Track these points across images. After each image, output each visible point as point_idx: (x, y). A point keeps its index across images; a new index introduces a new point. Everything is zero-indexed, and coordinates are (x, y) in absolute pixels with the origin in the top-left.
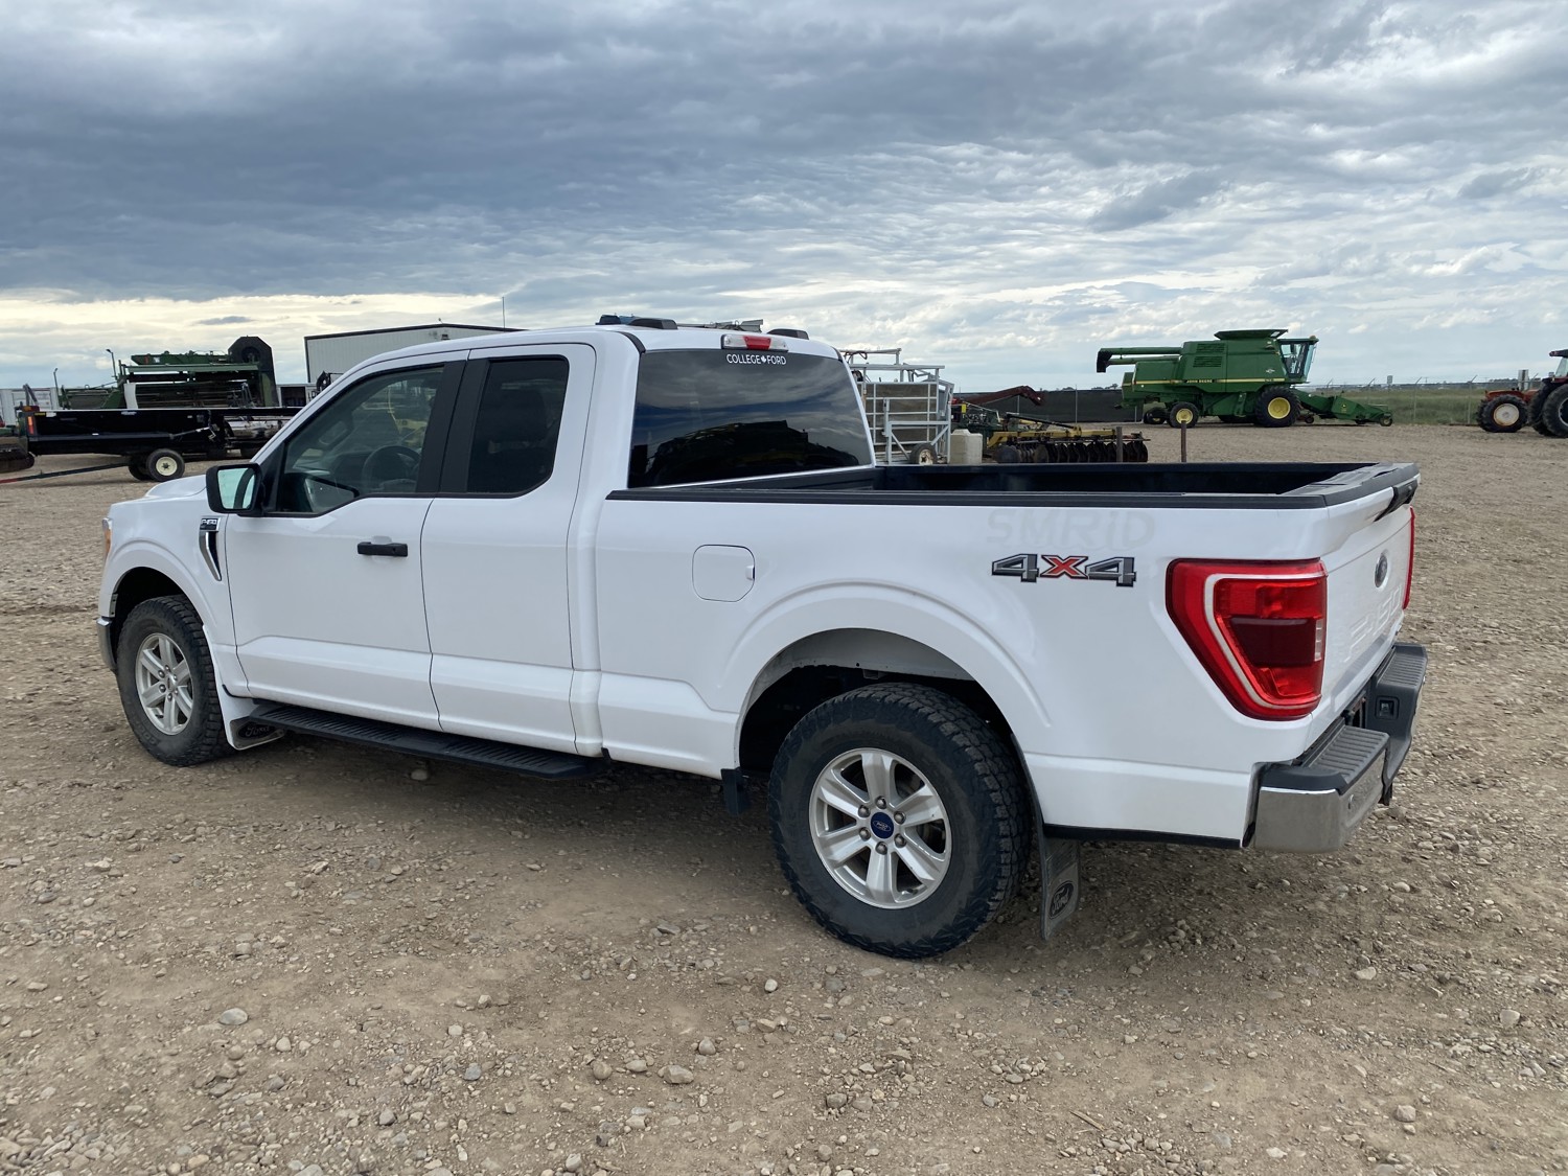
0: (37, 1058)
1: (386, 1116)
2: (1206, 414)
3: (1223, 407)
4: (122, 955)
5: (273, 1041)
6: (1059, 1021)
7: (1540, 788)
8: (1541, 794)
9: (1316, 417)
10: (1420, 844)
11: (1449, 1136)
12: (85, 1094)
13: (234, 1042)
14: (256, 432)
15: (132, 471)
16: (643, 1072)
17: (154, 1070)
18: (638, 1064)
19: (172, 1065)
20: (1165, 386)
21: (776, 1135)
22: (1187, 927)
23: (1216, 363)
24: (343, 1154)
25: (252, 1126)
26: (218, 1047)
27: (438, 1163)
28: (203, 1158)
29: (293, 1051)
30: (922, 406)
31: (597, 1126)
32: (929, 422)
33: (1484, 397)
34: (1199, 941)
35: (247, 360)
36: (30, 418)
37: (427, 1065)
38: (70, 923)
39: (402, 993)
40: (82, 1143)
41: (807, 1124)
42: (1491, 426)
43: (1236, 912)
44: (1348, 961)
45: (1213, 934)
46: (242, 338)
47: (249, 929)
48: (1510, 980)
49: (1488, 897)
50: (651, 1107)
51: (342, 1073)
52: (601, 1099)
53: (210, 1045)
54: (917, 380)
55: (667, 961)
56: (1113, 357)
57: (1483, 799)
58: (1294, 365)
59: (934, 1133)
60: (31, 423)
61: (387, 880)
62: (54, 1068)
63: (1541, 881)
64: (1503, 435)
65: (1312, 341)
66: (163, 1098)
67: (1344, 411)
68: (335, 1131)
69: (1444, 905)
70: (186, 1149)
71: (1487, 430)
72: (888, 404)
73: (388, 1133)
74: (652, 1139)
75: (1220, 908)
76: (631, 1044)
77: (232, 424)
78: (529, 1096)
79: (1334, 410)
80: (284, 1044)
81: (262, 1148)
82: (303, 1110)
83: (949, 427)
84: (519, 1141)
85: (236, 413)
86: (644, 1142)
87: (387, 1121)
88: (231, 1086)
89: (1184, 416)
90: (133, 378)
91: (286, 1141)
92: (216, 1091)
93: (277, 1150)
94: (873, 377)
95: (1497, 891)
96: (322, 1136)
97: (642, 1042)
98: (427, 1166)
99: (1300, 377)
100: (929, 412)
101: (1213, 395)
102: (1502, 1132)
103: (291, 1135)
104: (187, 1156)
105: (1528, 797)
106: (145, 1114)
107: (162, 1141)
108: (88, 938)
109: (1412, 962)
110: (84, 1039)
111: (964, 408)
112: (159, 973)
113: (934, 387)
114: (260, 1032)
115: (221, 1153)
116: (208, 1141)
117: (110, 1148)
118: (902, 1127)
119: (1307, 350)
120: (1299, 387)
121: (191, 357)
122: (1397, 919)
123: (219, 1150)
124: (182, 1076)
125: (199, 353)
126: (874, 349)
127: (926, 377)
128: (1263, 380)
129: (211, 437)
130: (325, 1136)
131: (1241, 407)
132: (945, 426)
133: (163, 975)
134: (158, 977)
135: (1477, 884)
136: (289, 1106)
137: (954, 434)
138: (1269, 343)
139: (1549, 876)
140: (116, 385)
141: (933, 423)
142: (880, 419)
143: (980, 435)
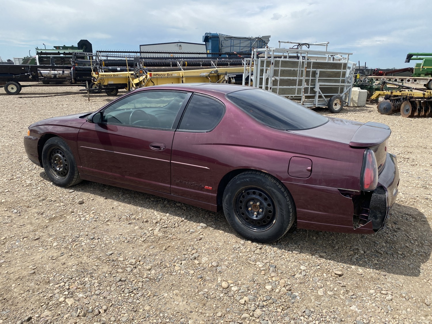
14: (53, 76)
30: (337, 75)
32: (340, 84)
56: (414, 57)
72: (318, 73)
113: (345, 65)
127: (341, 59)
129: (30, 77)
132: (349, 86)
137: (354, 89)
141: (343, 84)
142: (313, 81)
143: (366, 91)
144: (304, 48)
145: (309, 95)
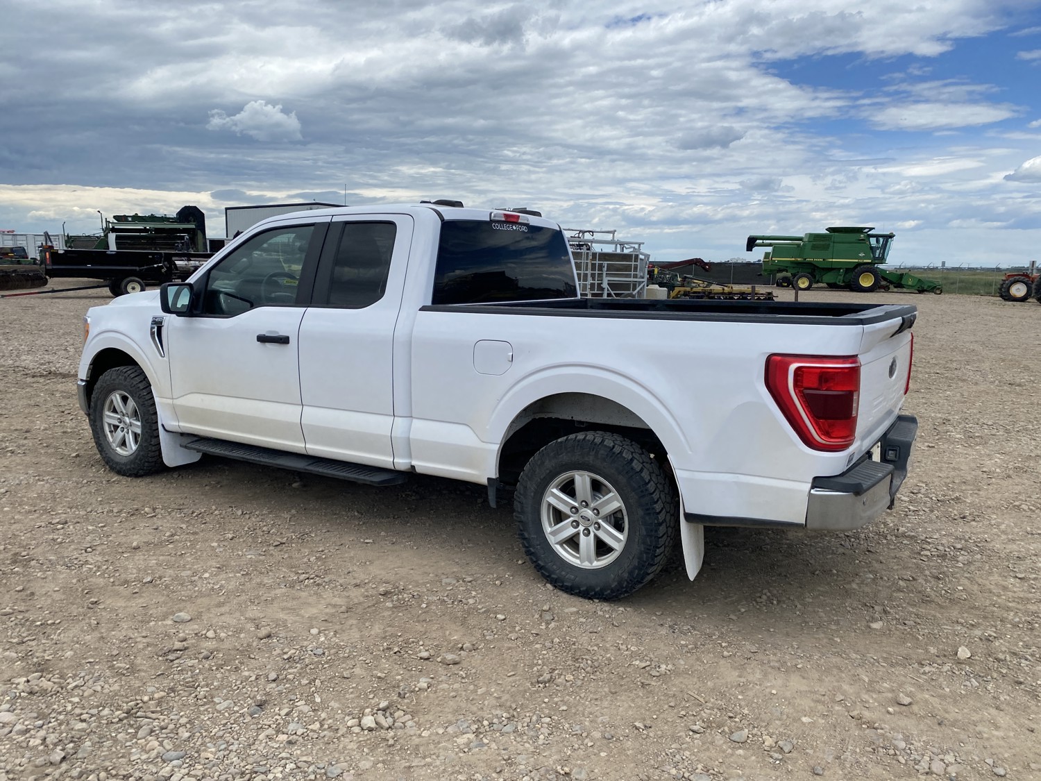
0: (62, 635)
1: (273, 676)
2: (818, 282)
3: (829, 277)
4: (112, 580)
5: (204, 632)
6: (683, 642)
7: (1003, 523)
8: (1003, 527)
9: (891, 286)
10: (922, 553)
11: (914, 717)
12: (92, 656)
13: (181, 631)
14: (193, 269)
15: (112, 291)
16: (428, 659)
17: (133, 645)
18: (425, 654)
19: (144, 643)
20: (792, 262)
21: (506, 697)
22: (768, 594)
23: (826, 248)
24: (247, 695)
25: (192, 678)
26: (172, 634)
27: (303, 702)
28: (162, 694)
29: (217, 638)
30: (628, 268)
31: (398, 687)
32: (632, 279)
33: (1004, 278)
34: (775, 602)
35: (188, 222)
36: (47, 253)
37: (297, 649)
38: (80, 561)
39: (283, 610)
40: (91, 682)
41: (525, 691)
42: (1007, 297)
43: (801, 587)
44: (867, 618)
45: (785, 599)
46: (186, 207)
47: (190, 569)
48: (966, 633)
49: (960, 585)
50: (432, 678)
51: (246, 653)
52: (402, 672)
53: (166, 632)
54: (626, 251)
55: (445, 598)
56: (758, 241)
57: (966, 529)
58: (878, 251)
59: (601, 700)
60: (48, 257)
61: (274, 544)
62: (73, 641)
63: (995, 578)
64: (1015, 303)
65: (891, 236)
66: (139, 661)
67: (910, 283)
68: (242, 683)
69: (932, 588)
70: (153, 689)
71: (1005, 300)
72: (606, 265)
73: (274, 685)
74: (431, 695)
75: (791, 584)
76: (421, 643)
77: (177, 262)
78: (358, 669)
79: (903, 282)
80: (211, 634)
81: (198, 689)
82: (222, 670)
83: (645, 283)
84: (352, 693)
85: (181, 256)
86: (427, 697)
87: (273, 679)
88: (179, 656)
89: (803, 283)
90: (114, 230)
91: (212, 687)
92: (171, 657)
93: (207, 691)
94: (597, 248)
95: (966, 582)
96: (234, 685)
97: (427, 642)
98: (296, 704)
99: (882, 259)
100: (632, 273)
101: (823, 269)
102: (947, 716)
103: (215, 684)
104: (153, 693)
105: (995, 528)
106: (128, 668)
107: (137, 684)
108: (90, 569)
109: (906, 620)
110: (90, 625)
111: (656, 271)
112: (134, 591)
113: (637, 256)
114: (196, 627)
115: (174, 691)
116: (165, 685)
117: (106, 686)
118: (582, 695)
119: (887, 242)
120: (881, 266)
121: (152, 218)
122: (901, 595)
123: (172, 690)
124: (149, 649)
125: (157, 216)
126: (599, 230)
127: (632, 250)
128: (857, 261)
129: (163, 270)
130: (236, 685)
131: (841, 278)
132: (643, 282)
133: (136, 593)
134: (134, 593)
135: (954, 578)
136: (214, 668)
137: (648, 287)
138: (862, 236)
139: (1000, 575)
140: (102, 235)
141: (635, 280)
142: (600, 275)
143: (665, 289)
144: (587, 236)
145: (596, 292)
